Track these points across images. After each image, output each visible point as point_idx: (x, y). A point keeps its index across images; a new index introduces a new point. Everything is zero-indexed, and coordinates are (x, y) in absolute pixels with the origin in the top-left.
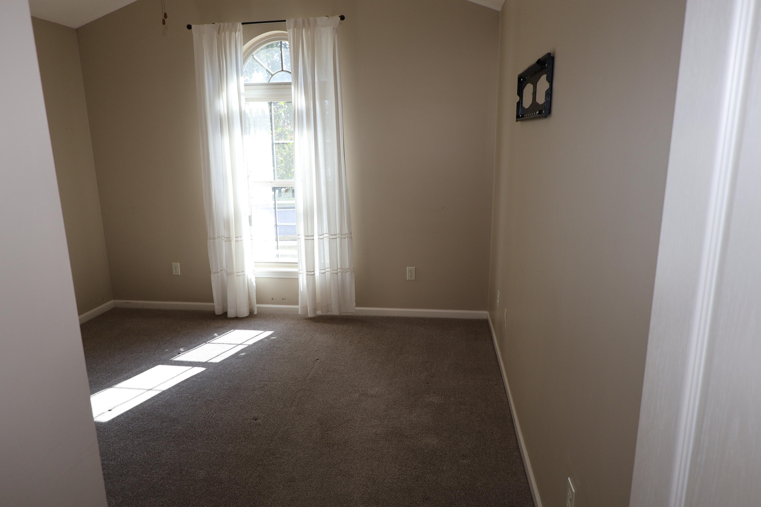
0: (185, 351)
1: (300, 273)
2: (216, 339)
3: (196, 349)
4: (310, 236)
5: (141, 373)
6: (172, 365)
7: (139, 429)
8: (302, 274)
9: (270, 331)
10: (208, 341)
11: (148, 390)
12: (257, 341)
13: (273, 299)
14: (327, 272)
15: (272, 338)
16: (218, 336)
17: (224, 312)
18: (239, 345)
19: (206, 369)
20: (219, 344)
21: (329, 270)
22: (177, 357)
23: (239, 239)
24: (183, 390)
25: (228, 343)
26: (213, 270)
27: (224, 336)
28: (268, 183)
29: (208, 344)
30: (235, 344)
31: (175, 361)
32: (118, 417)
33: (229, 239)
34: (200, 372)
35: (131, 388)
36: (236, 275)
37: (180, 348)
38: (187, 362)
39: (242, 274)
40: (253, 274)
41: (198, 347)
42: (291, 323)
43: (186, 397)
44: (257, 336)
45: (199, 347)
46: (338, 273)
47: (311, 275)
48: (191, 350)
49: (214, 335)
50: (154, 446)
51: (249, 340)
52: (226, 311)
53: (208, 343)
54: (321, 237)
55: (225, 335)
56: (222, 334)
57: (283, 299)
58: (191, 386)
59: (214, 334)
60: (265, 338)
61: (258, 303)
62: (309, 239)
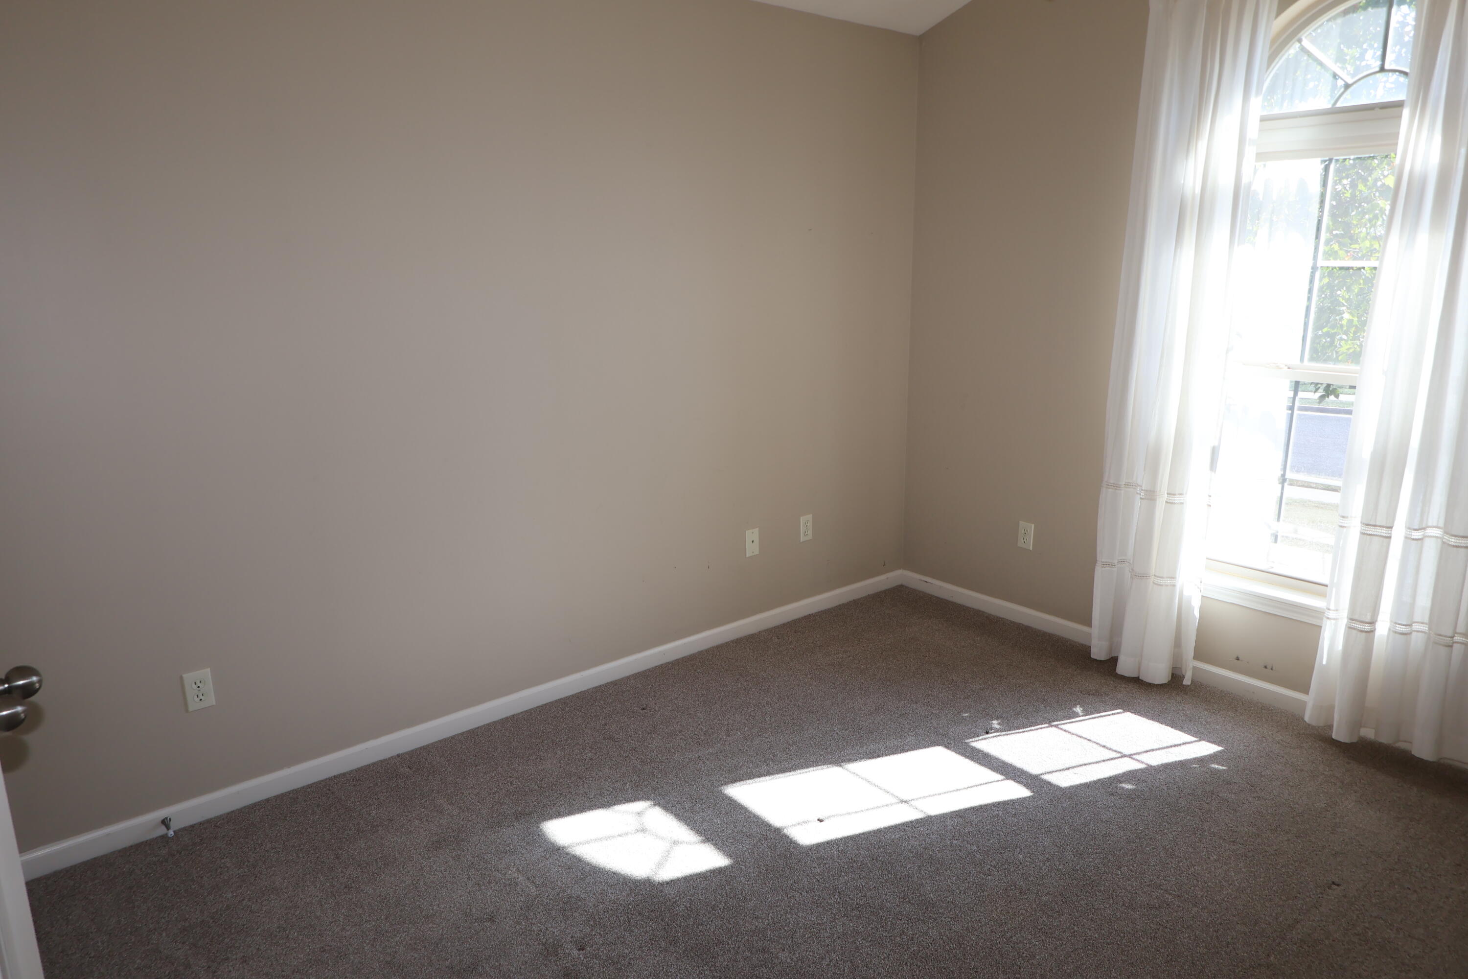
0: (1001, 731)
1: (1328, 618)
2: (1074, 722)
3: (1024, 732)
4: (1380, 526)
5: (900, 753)
6: (966, 756)
7: (854, 894)
8: (1333, 622)
9: (1214, 742)
10: (1057, 720)
11: (902, 801)
12: (1172, 762)
13: (1238, 659)
14: (1414, 634)
15: (1213, 766)
16: (1083, 716)
17: (1111, 657)
18: (1125, 756)
19: (1032, 794)
20: (1078, 738)
21: (1425, 628)
22: (980, 740)
23: (1177, 499)
24: (969, 832)
25: (1101, 743)
26: (1103, 556)
27: (1095, 719)
28: (1281, 368)
29: (1054, 729)
30: (1116, 751)
31: (975, 748)
32: (828, 843)
33: (1151, 496)
34: (1018, 799)
35: (873, 782)
36: (1153, 582)
37: (992, 718)
38: (996, 759)
39: (1169, 582)
40: (1198, 588)
41: (1031, 730)
42: (1277, 739)
43: (969, 854)
44: (1175, 746)
45: (1033, 730)
46: (1455, 645)
47: (1362, 631)
48: (1013, 732)
49: (1074, 709)
50: (868, 956)
51: (1153, 750)
52: (1116, 655)
53: (1056, 726)
54: (1417, 535)
55: (1098, 717)
56: (1093, 714)
57: (1266, 667)
58: (987, 829)
59: (1075, 705)
60: (1195, 759)
61: (1197, 657)
62: (1374, 535)
